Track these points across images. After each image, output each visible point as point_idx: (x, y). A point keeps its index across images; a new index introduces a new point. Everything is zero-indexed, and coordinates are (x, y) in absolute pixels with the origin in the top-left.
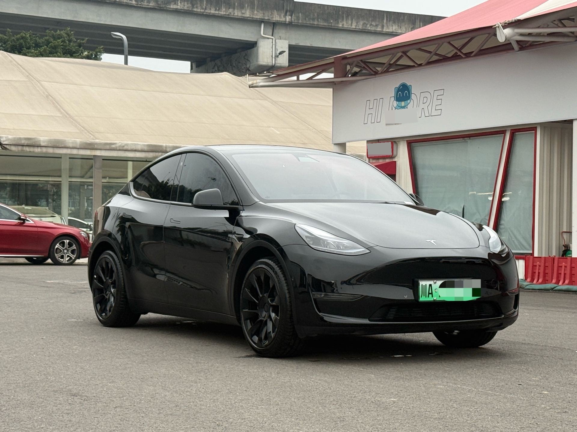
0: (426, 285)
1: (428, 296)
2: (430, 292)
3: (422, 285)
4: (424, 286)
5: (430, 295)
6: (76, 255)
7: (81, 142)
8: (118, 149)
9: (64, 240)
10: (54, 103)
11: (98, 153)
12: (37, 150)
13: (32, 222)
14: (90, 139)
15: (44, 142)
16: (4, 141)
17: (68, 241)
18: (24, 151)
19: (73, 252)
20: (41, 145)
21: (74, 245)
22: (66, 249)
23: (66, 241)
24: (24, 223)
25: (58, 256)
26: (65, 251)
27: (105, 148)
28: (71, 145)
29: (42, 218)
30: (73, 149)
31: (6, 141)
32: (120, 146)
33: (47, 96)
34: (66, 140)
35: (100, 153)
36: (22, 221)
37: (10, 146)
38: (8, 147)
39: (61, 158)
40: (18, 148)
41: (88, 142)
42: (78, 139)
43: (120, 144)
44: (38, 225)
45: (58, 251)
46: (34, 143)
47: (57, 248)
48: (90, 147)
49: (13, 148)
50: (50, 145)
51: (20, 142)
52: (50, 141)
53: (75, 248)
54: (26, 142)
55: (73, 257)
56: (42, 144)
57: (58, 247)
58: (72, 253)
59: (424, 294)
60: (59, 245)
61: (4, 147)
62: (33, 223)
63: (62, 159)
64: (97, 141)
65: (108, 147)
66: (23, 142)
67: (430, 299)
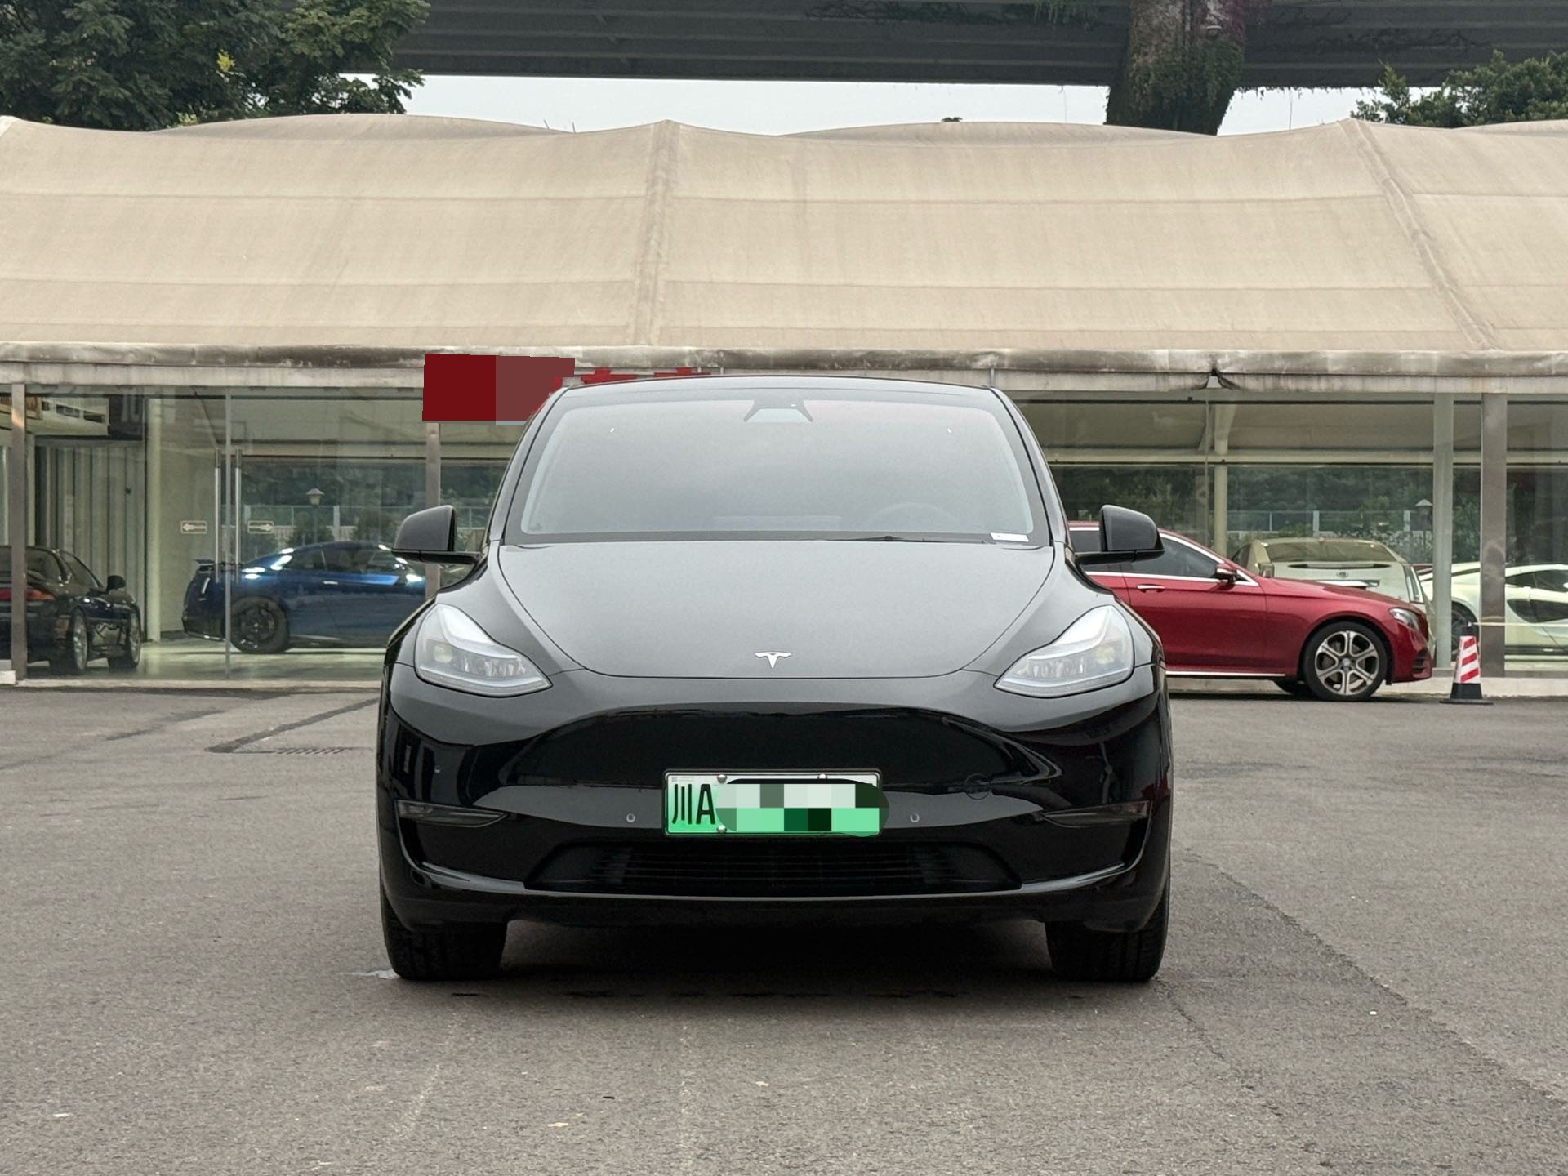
0: (690, 786)
1: (698, 821)
2: (706, 807)
3: (676, 786)
4: (683, 789)
5: (706, 818)
6: (1376, 673)
7: (1443, 358)
8: (1553, 372)
9: (1342, 633)
10: (1425, 251)
11: (1494, 386)
12: (1318, 386)
13: (1252, 583)
14: (1472, 350)
15: (1336, 362)
16: (1225, 366)
17: (1353, 634)
18: (1282, 388)
19: (1369, 665)
20: (1326, 370)
21: (1372, 647)
22: (1347, 656)
23: (1350, 635)
24: (1230, 585)
25: (1324, 674)
26: (1347, 662)
27: (1514, 372)
28: (1413, 369)
29: (1347, 571)
30: (1419, 379)
31: (1231, 364)
32: (1559, 365)
33: (1415, 235)
34: (1400, 355)
35: (1501, 388)
36: (1226, 581)
37: (1241, 378)
38: (1235, 380)
39: (1432, 403)
40: (1264, 383)
41: (1465, 357)
42: (1434, 349)
43: (1561, 357)
44: (1267, 592)
45: (1326, 661)
46: (1307, 368)
47: (1322, 655)
48: (1470, 371)
49: (1252, 384)
50: (1353, 370)
51: (1268, 368)
52: (1352, 359)
53: (1375, 654)
54: (1285, 366)
55: (1369, 678)
56: (1331, 369)
57: (1324, 650)
58: (1366, 670)
59: (684, 812)
60: (1326, 646)
61: (1226, 381)
62: (1256, 584)
63: (1435, 407)
64: (1493, 353)
65: (1523, 368)
66: (1278, 365)
67: (706, 827)
